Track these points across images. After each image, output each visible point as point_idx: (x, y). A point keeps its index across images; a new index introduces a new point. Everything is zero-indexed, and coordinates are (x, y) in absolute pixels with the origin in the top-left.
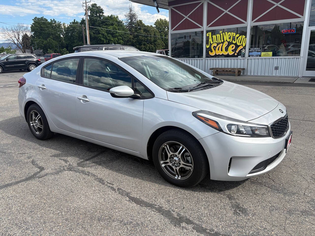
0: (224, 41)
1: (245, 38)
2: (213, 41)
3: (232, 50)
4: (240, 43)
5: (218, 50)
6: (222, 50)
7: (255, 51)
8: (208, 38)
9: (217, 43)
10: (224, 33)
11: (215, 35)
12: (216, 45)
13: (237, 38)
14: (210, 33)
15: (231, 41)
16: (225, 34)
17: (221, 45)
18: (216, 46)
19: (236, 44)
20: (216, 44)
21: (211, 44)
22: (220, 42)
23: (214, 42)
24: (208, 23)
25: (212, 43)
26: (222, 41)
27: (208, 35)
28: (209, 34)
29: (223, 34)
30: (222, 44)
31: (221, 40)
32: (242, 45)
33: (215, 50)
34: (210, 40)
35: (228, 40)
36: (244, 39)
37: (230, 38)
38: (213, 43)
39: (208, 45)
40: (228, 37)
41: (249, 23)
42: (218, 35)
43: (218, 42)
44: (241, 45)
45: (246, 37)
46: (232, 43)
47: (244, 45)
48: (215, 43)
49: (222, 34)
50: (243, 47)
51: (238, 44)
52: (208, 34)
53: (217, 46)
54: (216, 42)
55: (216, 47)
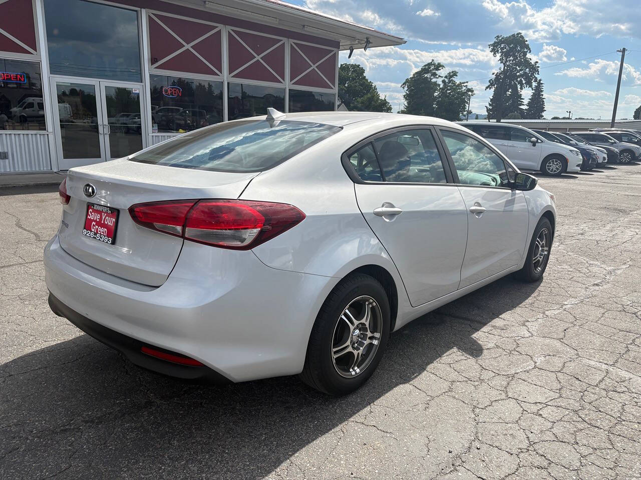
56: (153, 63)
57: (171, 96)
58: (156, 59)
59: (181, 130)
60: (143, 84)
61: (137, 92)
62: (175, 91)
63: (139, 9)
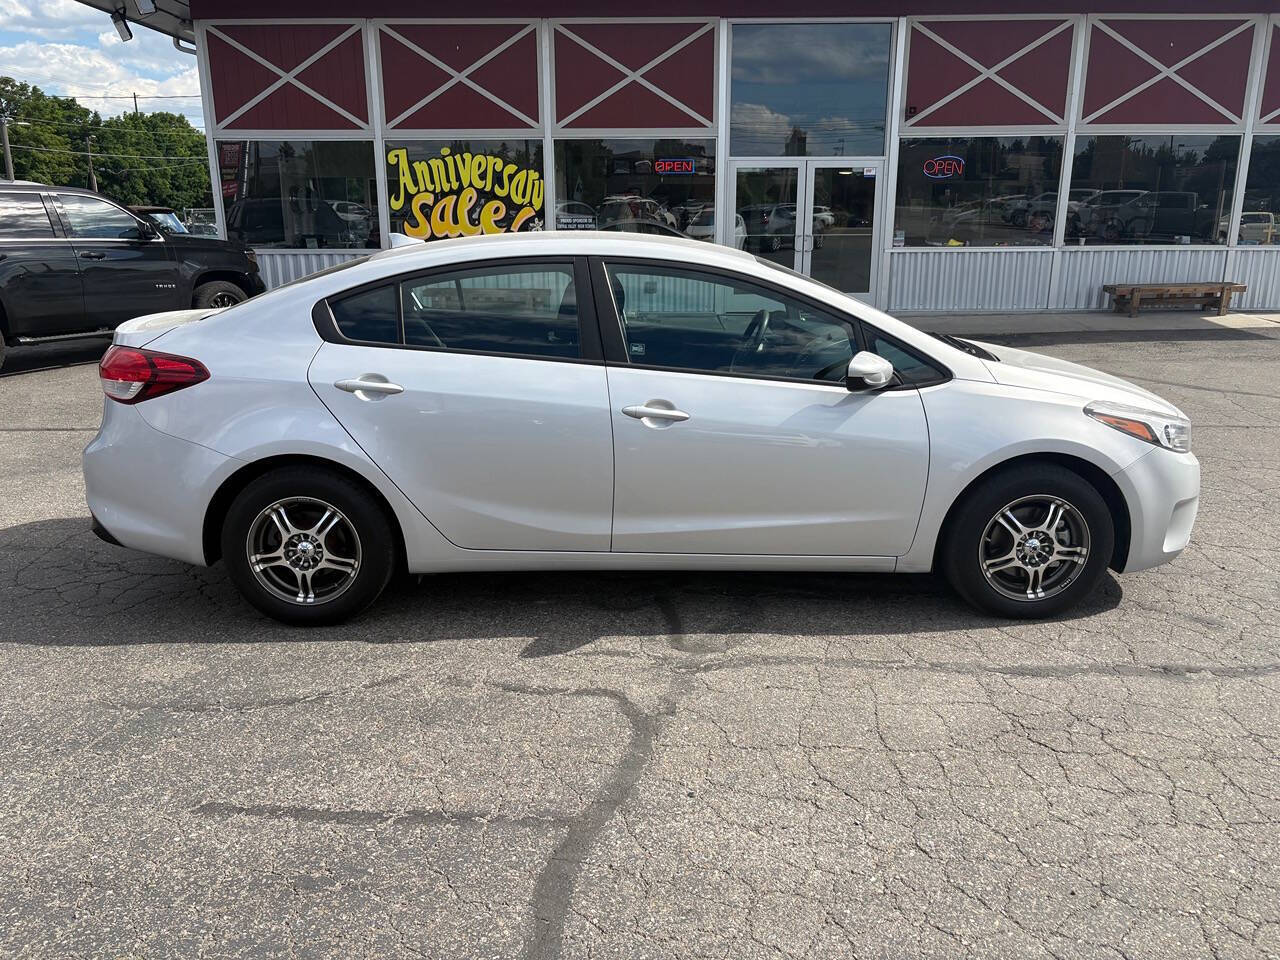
0: (461, 188)
1: (539, 179)
2: (416, 183)
3: (495, 222)
4: (524, 196)
5: (442, 218)
6: (456, 221)
7: (577, 229)
8: (393, 171)
9: (433, 192)
10: (458, 157)
11: (423, 163)
12: (429, 199)
13: (511, 177)
14: (403, 153)
15: (488, 189)
16: (463, 160)
17: (453, 203)
18: (431, 203)
19: (507, 200)
20: (432, 196)
21: (409, 197)
22: (446, 188)
23: (422, 188)
24: (390, 116)
25: (412, 190)
26: (455, 186)
27: (393, 161)
28: (397, 156)
29: (455, 160)
30: (455, 197)
31: (448, 181)
32: (531, 204)
33: (428, 217)
34: (405, 179)
35: (479, 184)
36: (537, 183)
37: (483, 176)
38: (419, 192)
39: (397, 199)
40: (476, 173)
41: (548, 129)
42: (435, 163)
43: (438, 190)
44: (526, 206)
45: (541, 177)
46: (492, 196)
47: (537, 207)
48: (426, 191)
49: (449, 160)
50: (534, 214)
51: (517, 200)
52: (391, 155)
53: (435, 203)
54: (431, 187)
55: (431, 208)
56: (907, 118)
57: (940, 176)
58: (915, 108)
59: (952, 242)
60: (884, 158)
61: (873, 173)
62: (950, 164)
63: (896, 19)
